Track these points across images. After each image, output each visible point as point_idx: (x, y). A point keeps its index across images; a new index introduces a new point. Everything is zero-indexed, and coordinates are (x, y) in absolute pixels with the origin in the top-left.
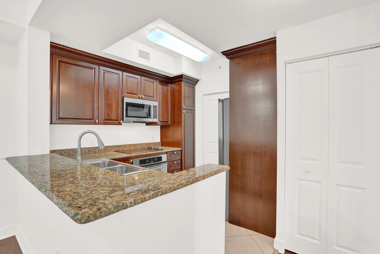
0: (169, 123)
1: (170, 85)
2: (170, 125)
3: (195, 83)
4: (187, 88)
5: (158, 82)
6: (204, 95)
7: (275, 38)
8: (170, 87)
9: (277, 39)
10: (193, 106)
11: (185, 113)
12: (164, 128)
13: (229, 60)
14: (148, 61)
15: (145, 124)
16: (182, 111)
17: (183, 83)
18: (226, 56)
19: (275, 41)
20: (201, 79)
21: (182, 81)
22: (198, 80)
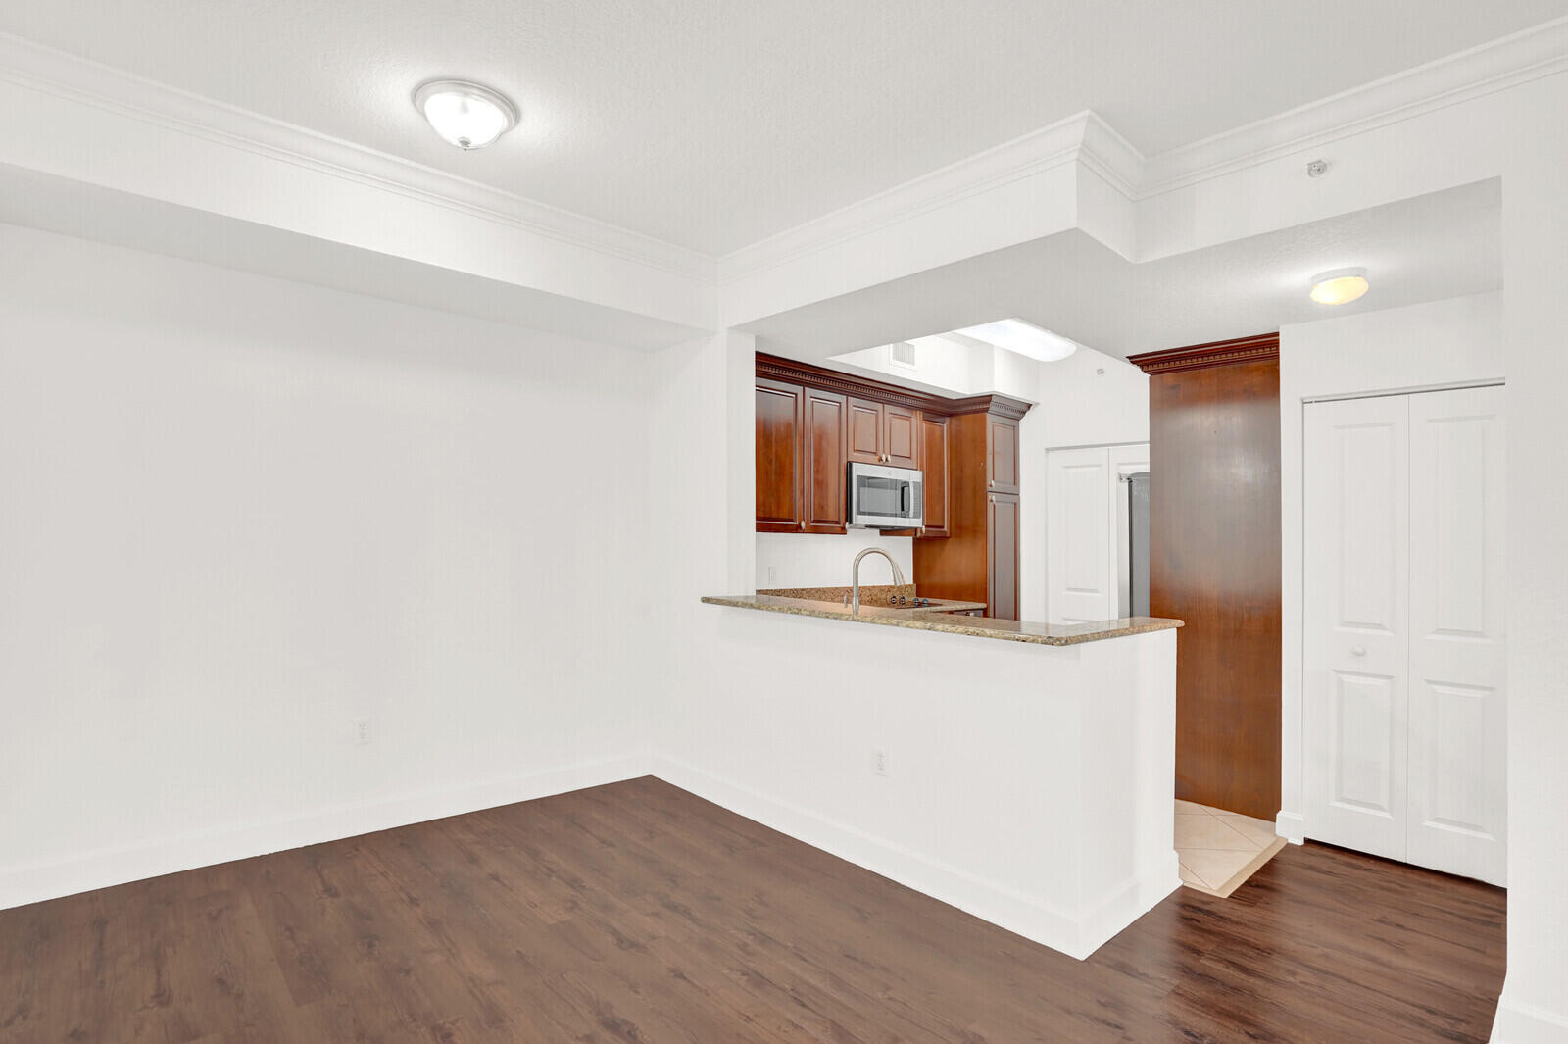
0: (945, 529)
1: (947, 419)
2: (948, 535)
3: (1018, 415)
4: (999, 430)
5: (920, 414)
6: (1047, 450)
7: (1277, 334)
8: (945, 427)
9: (1281, 338)
10: (1013, 481)
11: (996, 505)
12: (925, 545)
13: (1149, 376)
14: (908, 366)
15: (878, 531)
16: (989, 497)
17: (990, 418)
18: (1142, 367)
19: (1276, 344)
20: (1038, 404)
21: (986, 410)
22: (1029, 406)
